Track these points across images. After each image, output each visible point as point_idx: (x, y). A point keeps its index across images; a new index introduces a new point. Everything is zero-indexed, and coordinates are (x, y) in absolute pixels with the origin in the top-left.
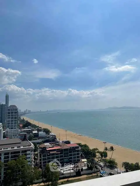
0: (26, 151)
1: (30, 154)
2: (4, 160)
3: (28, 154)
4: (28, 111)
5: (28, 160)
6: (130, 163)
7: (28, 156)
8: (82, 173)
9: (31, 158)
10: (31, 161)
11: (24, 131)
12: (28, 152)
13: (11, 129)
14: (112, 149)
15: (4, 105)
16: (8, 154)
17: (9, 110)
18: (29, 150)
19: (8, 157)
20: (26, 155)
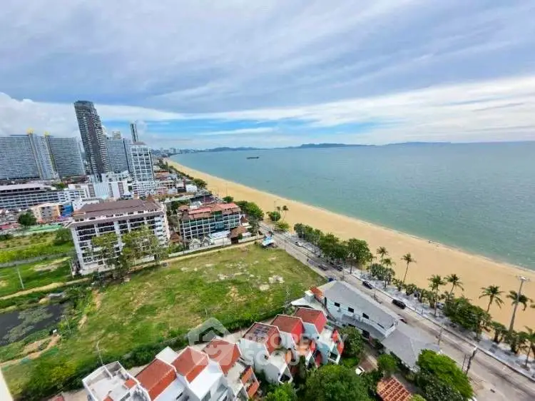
0: (152, 217)
1: (160, 221)
2: (121, 231)
3: (157, 221)
5: (158, 228)
6: (314, 229)
7: (157, 224)
8: (240, 241)
9: (163, 225)
10: (164, 230)
12: (156, 219)
13: (144, 180)
14: (285, 208)
16: (124, 221)
18: (158, 216)
19: (126, 227)
20: (153, 222)
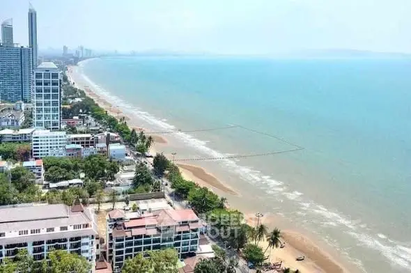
0: (79, 238)
1: (87, 244)
2: (34, 256)
3: (84, 244)
4: (84, 52)
7: (84, 248)
9: (90, 251)
10: (90, 258)
11: (76, 139)
12: (83, 241)
15: (25, 49)
16: (42, 242)
17: (39, 76)
18: (87, 236)
19: (41, 250)
20: (79, 245)
